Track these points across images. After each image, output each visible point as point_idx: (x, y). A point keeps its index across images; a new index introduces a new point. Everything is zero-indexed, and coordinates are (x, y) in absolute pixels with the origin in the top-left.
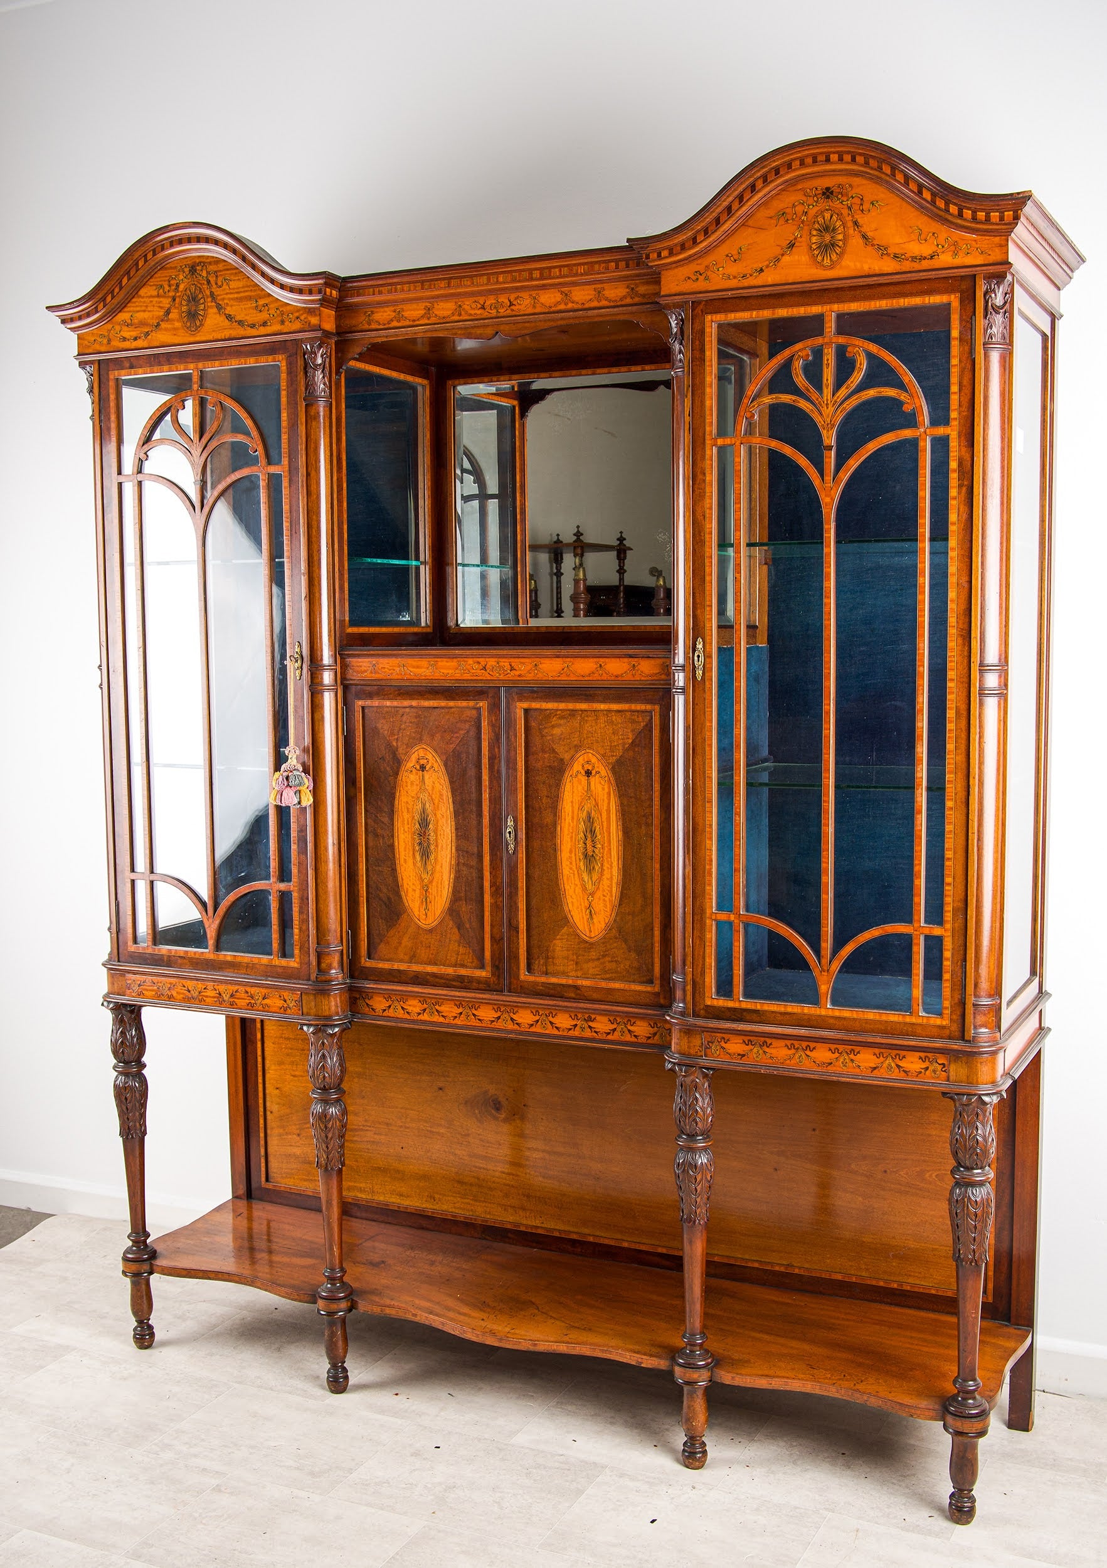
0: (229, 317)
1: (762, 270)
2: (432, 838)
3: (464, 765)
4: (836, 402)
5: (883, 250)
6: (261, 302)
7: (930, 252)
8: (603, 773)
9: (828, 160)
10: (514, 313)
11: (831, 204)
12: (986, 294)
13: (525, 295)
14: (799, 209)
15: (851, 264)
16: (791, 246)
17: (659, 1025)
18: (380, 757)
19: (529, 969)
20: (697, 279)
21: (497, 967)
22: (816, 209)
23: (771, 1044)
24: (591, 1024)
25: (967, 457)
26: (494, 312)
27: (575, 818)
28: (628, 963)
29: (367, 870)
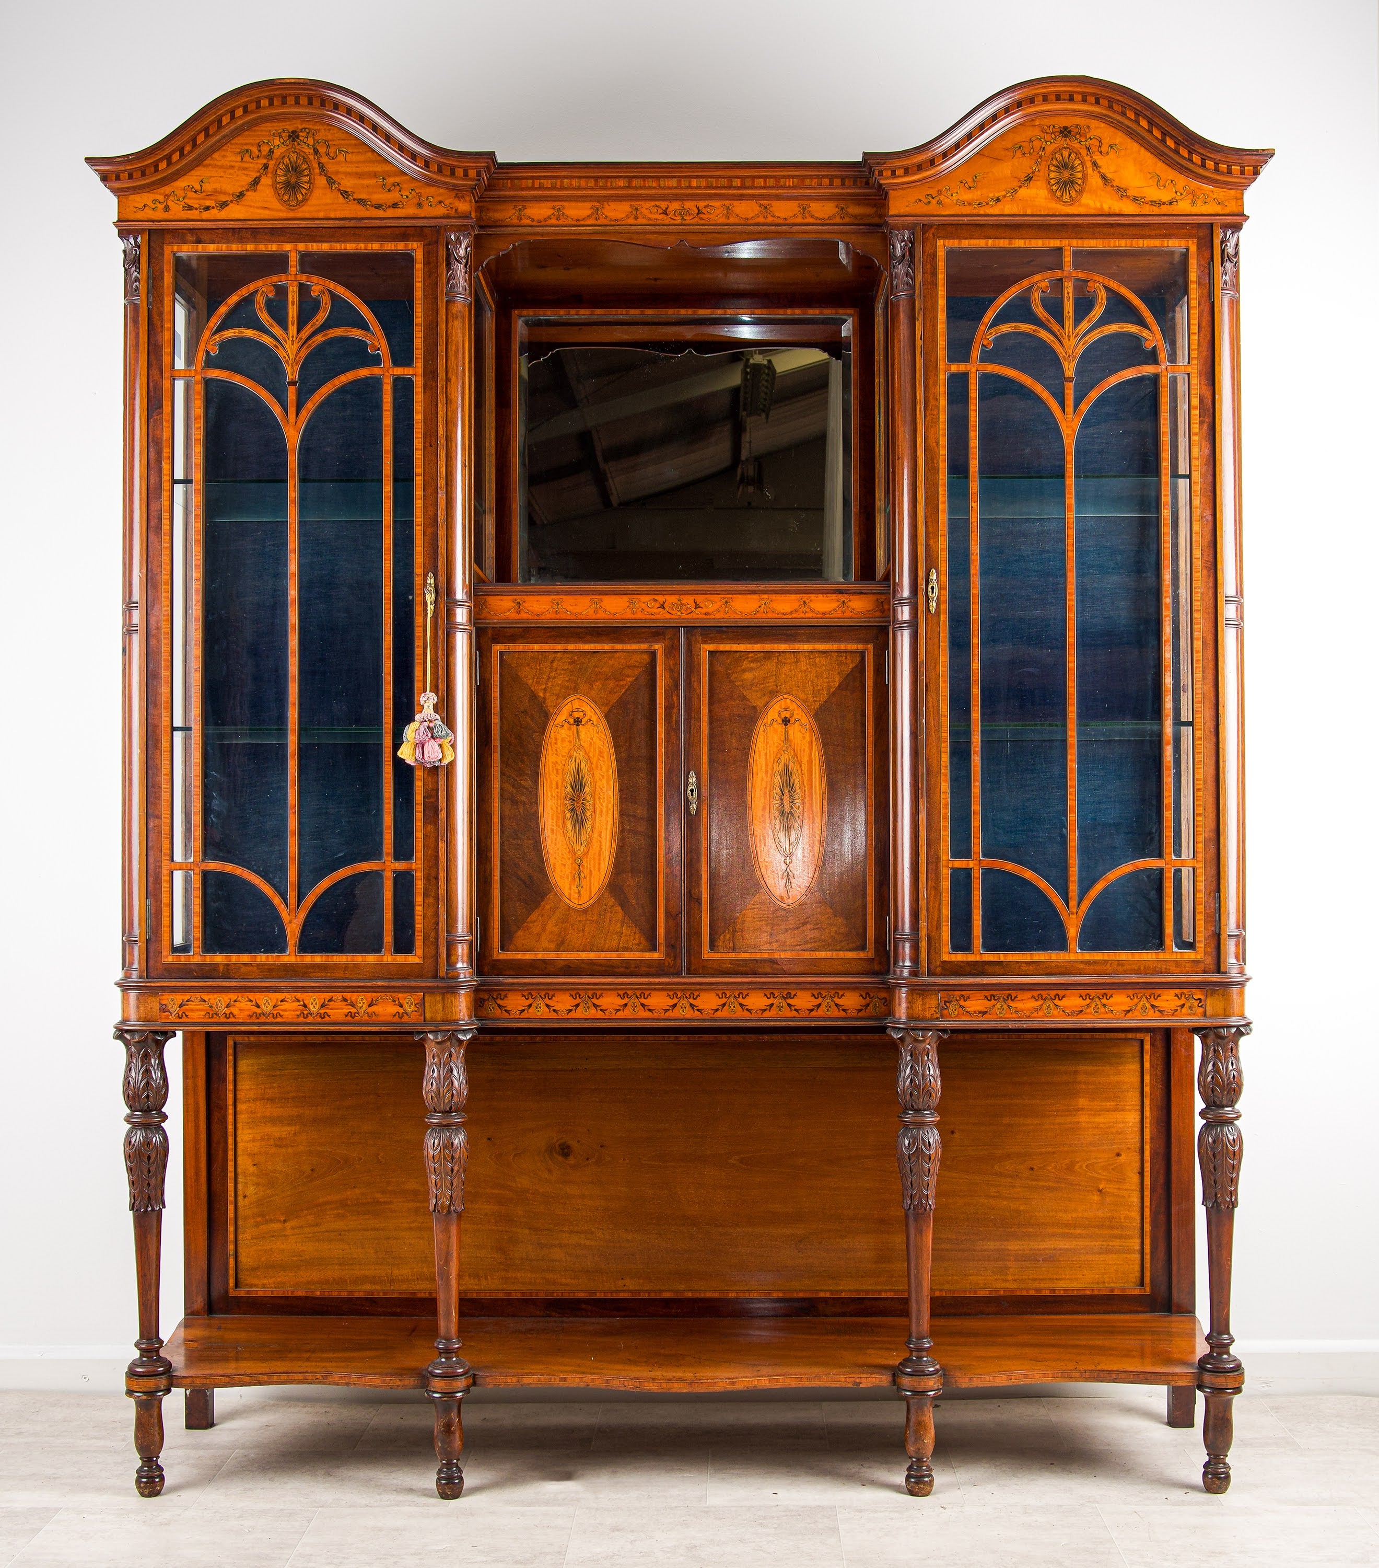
0: (345, 194)
1: (998, 200)
2: (589, 802)
3: (631, 717)
4: (1077, 334)
5: (1122, 192)
6: (391, 180)
7: (1170, 198)
8: (805, 720)
9: (1071, 99)
10: (702, 222)
11: (1069, 142)
12: (1222, 242)
13: (717, 204)
14: (1037, 144)
15: (1091, 203)
16: (1029, 179)
17: (872, 995)
18: (522, 709)
19: (713, 946)
20: (929, 202)
21: (672, 947)
22: (1054, 146)
23: (1016, 997)
24: (790, 1001)
25: (1208, 394)
26: (678, 220)
27: (770, 772)
28: (833, 929)
29: (502, 844)
